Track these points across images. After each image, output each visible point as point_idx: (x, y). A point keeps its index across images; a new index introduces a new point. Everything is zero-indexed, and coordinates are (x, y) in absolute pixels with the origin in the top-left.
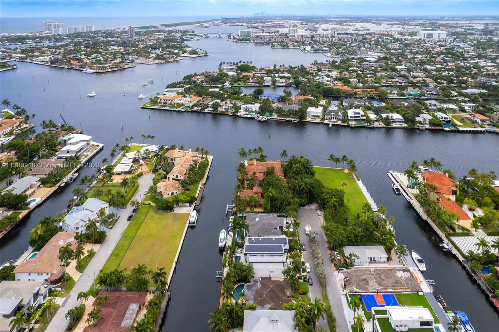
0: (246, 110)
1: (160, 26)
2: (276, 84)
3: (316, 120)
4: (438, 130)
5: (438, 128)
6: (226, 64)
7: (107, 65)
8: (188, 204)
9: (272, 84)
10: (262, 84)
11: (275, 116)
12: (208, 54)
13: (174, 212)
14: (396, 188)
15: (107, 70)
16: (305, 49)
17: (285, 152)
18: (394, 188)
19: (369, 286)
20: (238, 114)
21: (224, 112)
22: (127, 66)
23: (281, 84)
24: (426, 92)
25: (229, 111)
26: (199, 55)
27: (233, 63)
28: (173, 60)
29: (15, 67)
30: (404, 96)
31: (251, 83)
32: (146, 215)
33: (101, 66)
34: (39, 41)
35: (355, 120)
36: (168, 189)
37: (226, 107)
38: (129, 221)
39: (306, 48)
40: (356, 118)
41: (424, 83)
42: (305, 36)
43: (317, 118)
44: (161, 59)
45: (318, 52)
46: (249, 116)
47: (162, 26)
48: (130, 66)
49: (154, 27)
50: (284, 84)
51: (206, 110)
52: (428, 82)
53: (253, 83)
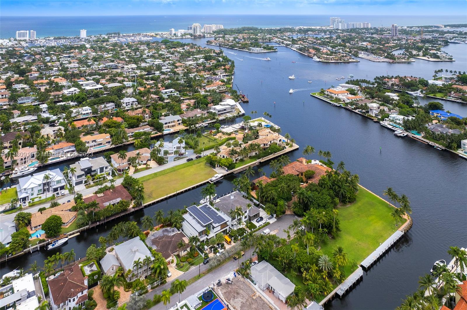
0: (393, 120)
1: (443, 26)
6: (449, 72)
7: (331, 57)
8: (227, 169)
10: (466, 101)
11: (420, 136)
12: (453, 60)
13: (214, 170)
15: (330, 61)
19: (233, 300)
20: (381, 122)
21: (372, 116)
22: (350, 60)
25: (378, 117)
26: (441, 59)
27: (458, 72)
28: (403, 61)
29: (276, 50)
31: (453, 97)
32: (199, 163)
33: (328, 57)
34: (318, 33)
44: (390, 58)
46: (391, 127)
47: (445, 26)
48: (354, 60)
49: (435, 27)
53: (455, 97)
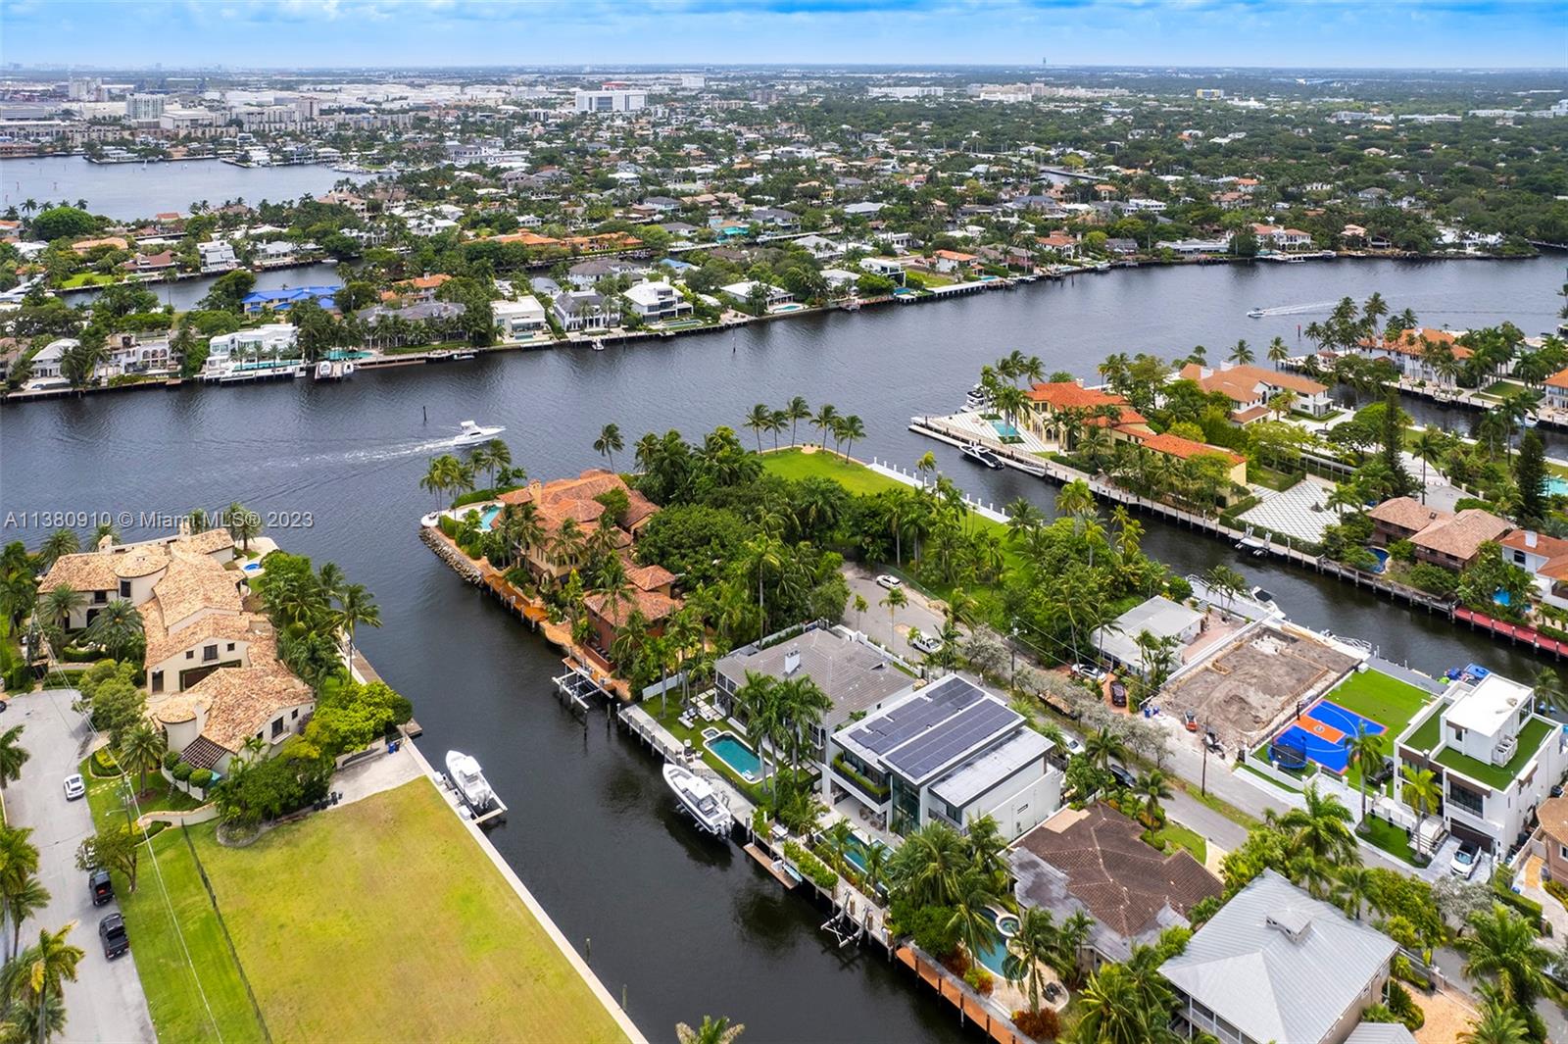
0: (236, 353)
2: (257, 263)
3: (535, 338)
4: (885, 303)
5: (885, 298)
8: (381, 745)
9: (239, 265)
10: (197, 269)
11: (373, 355)
13: (341, 803)
14: (981, 455)
16: (245, 158)
17: (611, 432)
18: (978, 456)
20: (208, 373)
21: (131, 379)
23: (281, 261)
24: (761, 223)
25: (150, 372)
30: (714, 241)
31: (145, 270)
32: (205, 880)
35: (662, 317)
36: (239, 714)
37: (132, 360)
38: (123, 953)
39: (252, 154)
40: (664, 311)
41: (723, 207)
42: (206, 122)
43: (539, 333)
45: (302, 164)
46: (268, 372)
50: (288, 260)
51: (30, 388)
52: (731, 202)
53: (151, 270)
